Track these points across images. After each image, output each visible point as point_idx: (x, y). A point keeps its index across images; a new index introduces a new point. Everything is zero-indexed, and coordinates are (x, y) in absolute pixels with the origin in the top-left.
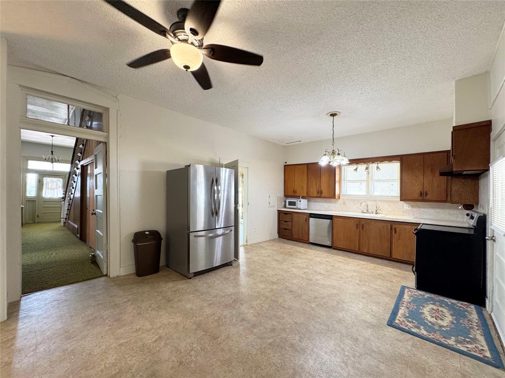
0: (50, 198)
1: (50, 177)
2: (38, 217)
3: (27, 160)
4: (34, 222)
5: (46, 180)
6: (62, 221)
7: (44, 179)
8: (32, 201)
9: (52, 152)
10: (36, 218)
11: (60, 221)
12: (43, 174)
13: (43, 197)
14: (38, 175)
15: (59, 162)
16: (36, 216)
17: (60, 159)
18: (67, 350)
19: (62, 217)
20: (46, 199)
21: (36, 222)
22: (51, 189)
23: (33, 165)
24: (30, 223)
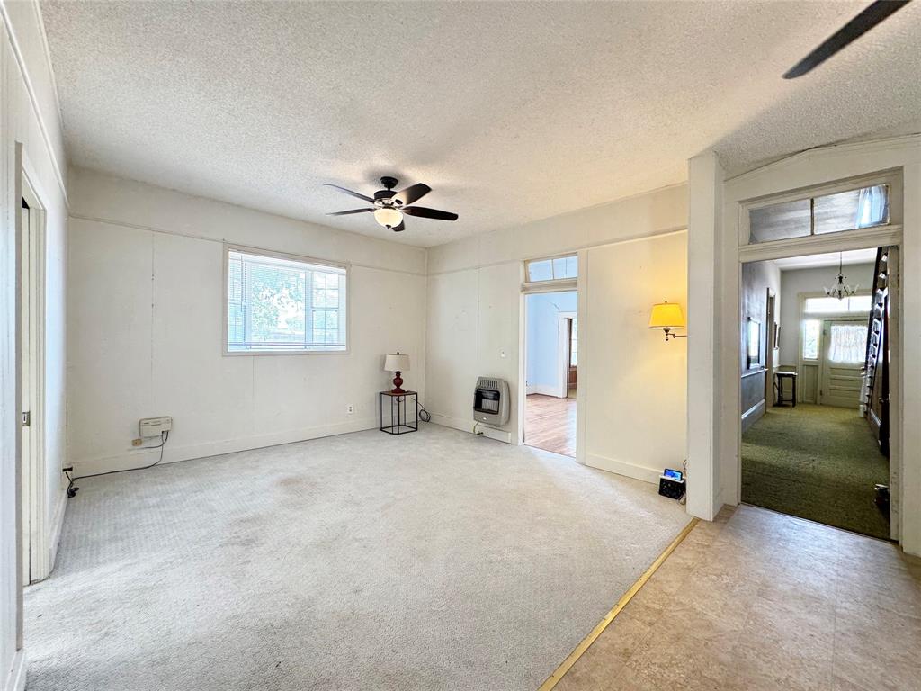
0: (842, 364)
1: (843, 324)
2: (821, 394)
3: (805, 298)
4: (816, 403)
5: (836, 330)
6: (861, 410)
7: (833, 327)
8: (813, 367)
9: (841, 278)
10: (819, 397)
11: (858, 409)
12: (830, 320)
13: (830, 362)
14: (823, 322)
15: (855, 295)
16: (819, 392)
17: (855, 290)
18: (750, 607)
19: (861, 400)
20: (837, 364)
21: (818, 402)
22: (845, 346)
23: (815, 305)
24: (809, 403)
